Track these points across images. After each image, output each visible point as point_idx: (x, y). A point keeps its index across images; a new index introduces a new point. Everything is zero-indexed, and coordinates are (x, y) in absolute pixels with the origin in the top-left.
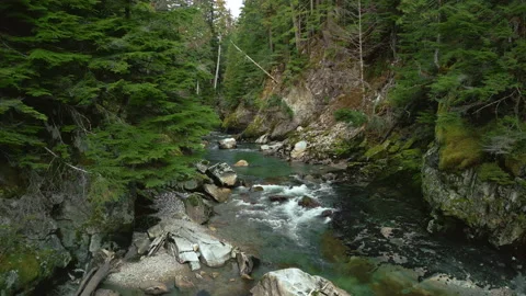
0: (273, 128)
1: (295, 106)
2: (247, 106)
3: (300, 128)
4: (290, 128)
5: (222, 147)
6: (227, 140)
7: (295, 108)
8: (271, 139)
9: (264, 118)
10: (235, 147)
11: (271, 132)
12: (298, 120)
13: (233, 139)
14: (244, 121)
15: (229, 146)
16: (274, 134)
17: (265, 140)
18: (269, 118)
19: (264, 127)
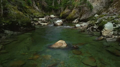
0: (81, 16)
1: (94, 4)
2: (69, 8)
3: (96, 15)
4: (90, 16)
5: (55, 25)
6: (58, 21)
7: (94, 5)
8: (80, 21)
9: (77, 10)
10: (62, 25)
11: (80, 17)
12: (95, 11)
13: (61, 21)
14: (68, 14)
15: (59, 24)
16: (81, 19)
17: (77, 22)
18: (80, 10)
19: (77, 15)
